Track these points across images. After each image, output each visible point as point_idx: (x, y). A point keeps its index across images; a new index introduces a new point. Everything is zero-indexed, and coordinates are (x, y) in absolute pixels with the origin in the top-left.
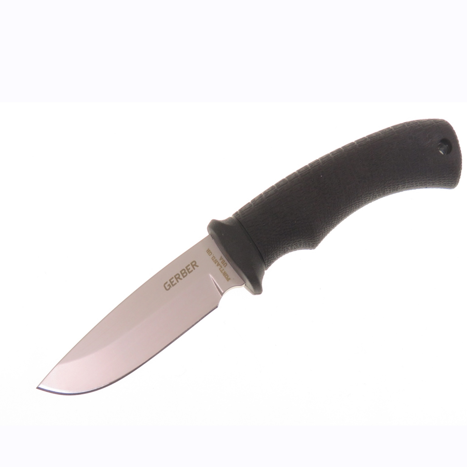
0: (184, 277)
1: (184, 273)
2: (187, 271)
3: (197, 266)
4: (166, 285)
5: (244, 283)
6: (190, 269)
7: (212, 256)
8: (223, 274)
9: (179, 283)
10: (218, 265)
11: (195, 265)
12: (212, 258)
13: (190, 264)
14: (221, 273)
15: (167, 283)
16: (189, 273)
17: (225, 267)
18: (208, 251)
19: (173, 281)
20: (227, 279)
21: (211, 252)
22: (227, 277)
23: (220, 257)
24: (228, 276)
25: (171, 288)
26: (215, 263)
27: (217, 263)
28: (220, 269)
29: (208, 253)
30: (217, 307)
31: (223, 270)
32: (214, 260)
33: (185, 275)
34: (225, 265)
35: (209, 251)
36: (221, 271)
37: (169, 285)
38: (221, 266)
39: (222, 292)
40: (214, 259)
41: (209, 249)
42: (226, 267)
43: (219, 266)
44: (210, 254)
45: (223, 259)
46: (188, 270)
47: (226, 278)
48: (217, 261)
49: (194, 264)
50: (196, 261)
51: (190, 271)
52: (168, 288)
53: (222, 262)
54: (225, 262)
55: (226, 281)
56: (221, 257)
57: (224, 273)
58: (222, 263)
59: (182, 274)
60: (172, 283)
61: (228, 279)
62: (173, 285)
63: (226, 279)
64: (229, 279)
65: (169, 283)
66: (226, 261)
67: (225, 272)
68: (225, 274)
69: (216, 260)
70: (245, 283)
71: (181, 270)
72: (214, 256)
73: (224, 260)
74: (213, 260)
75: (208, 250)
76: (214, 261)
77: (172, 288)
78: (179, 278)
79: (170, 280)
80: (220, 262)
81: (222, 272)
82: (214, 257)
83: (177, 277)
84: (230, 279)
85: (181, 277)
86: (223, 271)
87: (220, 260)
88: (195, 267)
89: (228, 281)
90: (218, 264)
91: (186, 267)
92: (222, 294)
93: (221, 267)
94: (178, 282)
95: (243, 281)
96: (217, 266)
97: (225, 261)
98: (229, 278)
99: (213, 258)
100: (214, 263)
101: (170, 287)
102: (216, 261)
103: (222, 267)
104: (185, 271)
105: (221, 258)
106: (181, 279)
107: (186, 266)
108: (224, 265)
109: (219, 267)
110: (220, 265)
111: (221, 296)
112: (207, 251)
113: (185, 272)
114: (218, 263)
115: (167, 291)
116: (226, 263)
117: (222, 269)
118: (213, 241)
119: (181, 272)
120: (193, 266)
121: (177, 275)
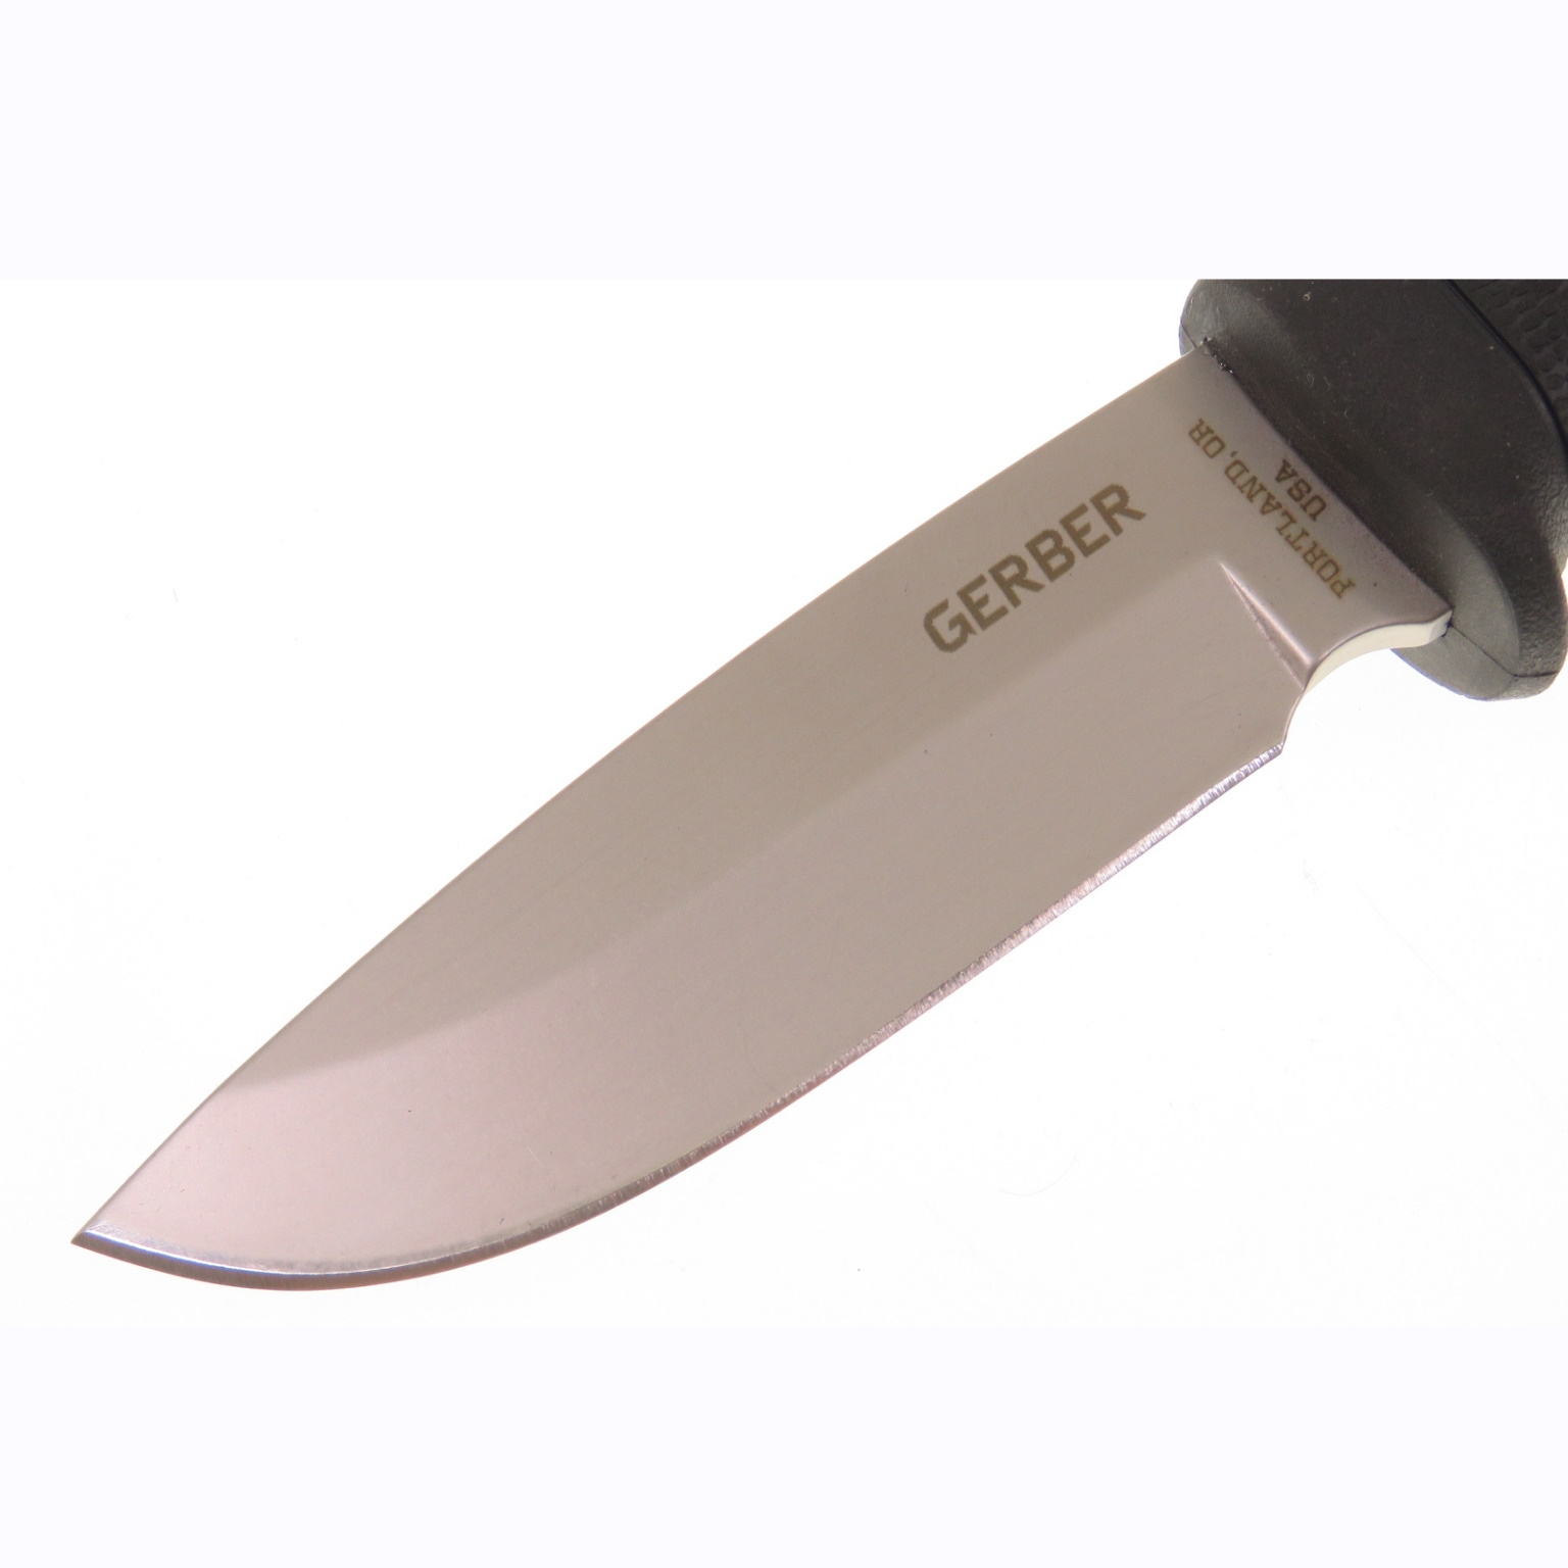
0: (1053, 575)
1: (1051, 554)
2: (1068, 542)
3: (1137, 516)
4: (941, 623)
5: (1444, 605)
6: (1086, 529)
7: (1225, 459)
8: (1305, 556)
9: (1020, 607)
10: (1269, 505)
11: (1122, 507)
12: (1227, 472)
13: (1090, 506)
14: (1288, 550)
15: (943, 606)
16: (1088, 551)
17: (1314, 516)
18: (1196, 434)
19: (984, 600)
20: (1332, 587)
21: (1216, 438)
22: (1329, 571)
23: (1280, 465)
24: (1337, 570)
25: (971, 637)
26: (1250, 497)
27: (1260, 499)
28: (1280, 530)
29: (1197, 441)
31: (1304, 533)
32: (1241, 480)
33: (1057, 562)
34: (1316, 506)
35: (1202, 434)
36: (1287, 538)
37: (958, 621)
38: (1286, 513)
39: (1307, 659)
40: (1238, 475)
41: (1201, 422)
42: (1319, 517)
43: (1276, 514)
44: (1215, 446)
45: (1294, 474)
46: (1077, 536)
47: (1325, 580)
48: (1262, 488)
49: (1115, 505)
50: (1126, 487)
51: (1089, 539)
52: (950, 636)
53: (1290, 491)
54: (1311, 494)
55: (1330, 597)
56: (1286, 464)
57: (1311, 551)
58: (1296, 500)
59: (1043, 561)
60: (975, 608)
61: (1340, 587)
62: (985, 623)
63: (1324, 587)
64: (1344, 587)
65: (957, 607)
66: (1318, 488)
67: (1315, 545)
68: (1316, 558)
69: (1254, 480)
70: (1452, 607)
71: (1030, 535)
72: (1238, 457)
73: (1302, 481)
74: (1233, 480)
75: (1197, 428)
76: (1241, 488)
77: (979, 638)
78: (1020, 579)
79: (964, 594)
80: (1280, 492)
81: (1298, 549)
82: (1237, 462)
83: (1011, 578)
84: (1350, 584)
85: (1035, 573)
86: (1306, 544)
87: (1279, 479)
88: (1121, 519)
89: (1339, 595)
90: (1267, 503)
91: (1066, 522)
92: (1308, 675)
93: (1286, 520)
94: (1014, 600)
96: (1263, 512)
97: (1309, 489)
98: (1343, 577)
99: (1236, 470)
100: (1242, 499)
101: (967, 630)
102: (1252, 489)
103: (1292, 520)
104: (1058, 539)
105: (1284, 472)
106: (1035, 587)
107: (1063, 512)
108: (1304, 508)
109: (1275, 518)
110: (1279, 506)
111: (1300, 685)
112: (1191, 433)
113: (1059, 548)
114: (1270, 497)
115: (947, 655)
116: (1317, 498)
117: (1293, 530)
118: (1227, 381)
119: (1032, 546)
120: (1107, 515)
121: (1005, 563)
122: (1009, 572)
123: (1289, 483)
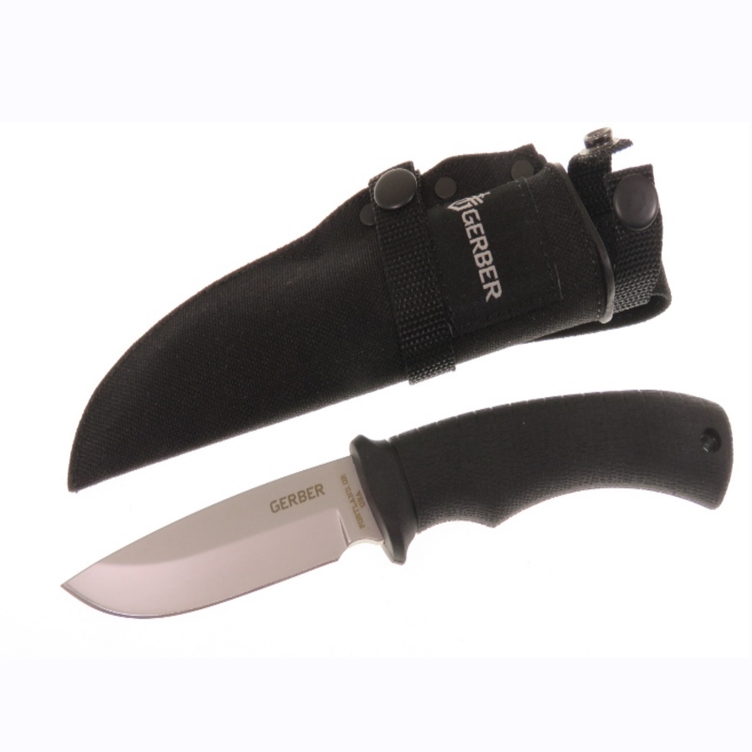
0: (301, 501)
1: (302, 496)
2: (307, 495)
3: (323, 493)
4: (274, 505)
6: (312, 493)
7: (346, 486)
8: (356, 516)
9: (292, 507)
10: (353, 501)
11: (321, 490)
12: (346, 489)
13: (314, 487)
15: (275, 501)
16: (310, 498)
17: (362, 507)
19: (285, 503)
21: (346, 480)
22: (360, 521)
24: (362, 522)
25: (279, 511)
26: (349, 497)
27: (351, 498)
28: (353, 508)
30: (337, 560)
31: (358, 510)
32: (349, 492)
33: (303, 499)
34: (362, 504)
35: (344, 479)
37: (278, 506)
38: (356, 504)
39: (350, 541)
41: (345, 475)
44: (345, 482)
45: (361, 495)
46: (309, 494)
47: (359, 523)
48: (352, 496)
49: (319, 489)
50: (323, 485)
51: (311, 496)
52: (275, 509)
55: (358, 528)
56: (359, 492)
57: (358, 515)
58: (359, 501)
59: (300, 497)
60: (282, 504)
61: (361, 526)
62: (283, 508)
63: (358, 525)
65: (278, 503)
66: (365, 500)
67: (360, 514)
68: (358, 517)
69: (351, 493)
70: (384, 539)
71: (299, 490)
72: (350, 486)
73: (362, 497)
74: (347, 492)
75: (343, 476)
76: (348, 494)
77: (281, 512)
78: (294, 500)
79: (281, 500)
80: (356, 498)
81: (355, 514)
82: (349, 488)
83: (292, 499)
84: (364, 526)
85: (297, 500)
86: (357, 513)
87: (357, 495)
88: (320, 493)
89: (360, 528)
91: (308, 490)
92: (348, 544)
94: (291, 505)
95: (381, 535)
96: (351, 502)
97: (363, 499)
98: (363, 524)
99: (348, 490)
100: (347, 497)
101: (279, 509)
102: (350, 495)
103: (356, 506)
104: (305, 493)
105: (359, 494)
106: (296, 503)
107: (308, 487)
108: (360, 504)
109: (353, 504)
110: (354, 502)
111: (346, 547)
112: (341, 477)
113: (304, 496)
114: (353, 499)
115: (274, 514)
116: (364, 502)
117: (356, 509)
118: (353, 465)
119: (299, 493)
120: (317, 491)
121: (291, 495)
122: (292, 498)
123: (359, 497)
